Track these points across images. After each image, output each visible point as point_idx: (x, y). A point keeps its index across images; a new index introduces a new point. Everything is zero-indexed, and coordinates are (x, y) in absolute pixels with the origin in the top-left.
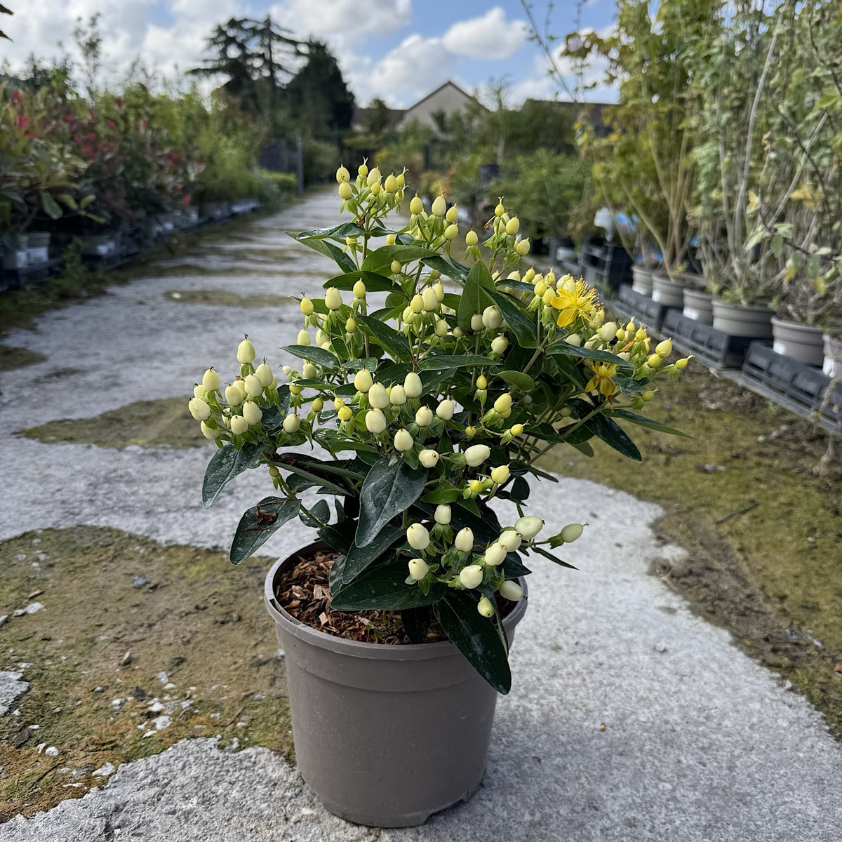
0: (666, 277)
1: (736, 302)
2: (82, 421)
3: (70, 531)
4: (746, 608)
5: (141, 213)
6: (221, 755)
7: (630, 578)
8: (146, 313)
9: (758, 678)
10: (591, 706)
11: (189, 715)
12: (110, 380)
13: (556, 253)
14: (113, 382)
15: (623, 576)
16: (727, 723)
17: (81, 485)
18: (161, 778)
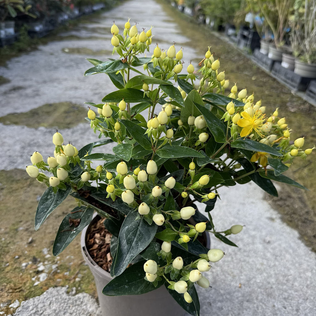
0: (275, 47)
1: (306, 61)
2: (22, 114)
3: (11, 171)
4: (306, 219)
5: (53, 12)
6: (67, 297)
7: (254, 201)
8: (53, 59)
9: (310, 258)
10: (235, 273)
11: (56, 273)
12: (36, 93)
13: (227, 31)
14: (37, 94)
15: (251, 200)
16: (296, 284)
17: (18, 147)
18: (39, 310)
